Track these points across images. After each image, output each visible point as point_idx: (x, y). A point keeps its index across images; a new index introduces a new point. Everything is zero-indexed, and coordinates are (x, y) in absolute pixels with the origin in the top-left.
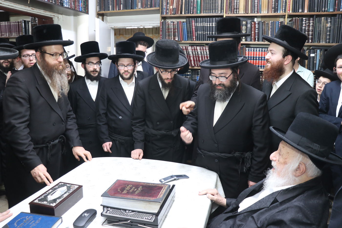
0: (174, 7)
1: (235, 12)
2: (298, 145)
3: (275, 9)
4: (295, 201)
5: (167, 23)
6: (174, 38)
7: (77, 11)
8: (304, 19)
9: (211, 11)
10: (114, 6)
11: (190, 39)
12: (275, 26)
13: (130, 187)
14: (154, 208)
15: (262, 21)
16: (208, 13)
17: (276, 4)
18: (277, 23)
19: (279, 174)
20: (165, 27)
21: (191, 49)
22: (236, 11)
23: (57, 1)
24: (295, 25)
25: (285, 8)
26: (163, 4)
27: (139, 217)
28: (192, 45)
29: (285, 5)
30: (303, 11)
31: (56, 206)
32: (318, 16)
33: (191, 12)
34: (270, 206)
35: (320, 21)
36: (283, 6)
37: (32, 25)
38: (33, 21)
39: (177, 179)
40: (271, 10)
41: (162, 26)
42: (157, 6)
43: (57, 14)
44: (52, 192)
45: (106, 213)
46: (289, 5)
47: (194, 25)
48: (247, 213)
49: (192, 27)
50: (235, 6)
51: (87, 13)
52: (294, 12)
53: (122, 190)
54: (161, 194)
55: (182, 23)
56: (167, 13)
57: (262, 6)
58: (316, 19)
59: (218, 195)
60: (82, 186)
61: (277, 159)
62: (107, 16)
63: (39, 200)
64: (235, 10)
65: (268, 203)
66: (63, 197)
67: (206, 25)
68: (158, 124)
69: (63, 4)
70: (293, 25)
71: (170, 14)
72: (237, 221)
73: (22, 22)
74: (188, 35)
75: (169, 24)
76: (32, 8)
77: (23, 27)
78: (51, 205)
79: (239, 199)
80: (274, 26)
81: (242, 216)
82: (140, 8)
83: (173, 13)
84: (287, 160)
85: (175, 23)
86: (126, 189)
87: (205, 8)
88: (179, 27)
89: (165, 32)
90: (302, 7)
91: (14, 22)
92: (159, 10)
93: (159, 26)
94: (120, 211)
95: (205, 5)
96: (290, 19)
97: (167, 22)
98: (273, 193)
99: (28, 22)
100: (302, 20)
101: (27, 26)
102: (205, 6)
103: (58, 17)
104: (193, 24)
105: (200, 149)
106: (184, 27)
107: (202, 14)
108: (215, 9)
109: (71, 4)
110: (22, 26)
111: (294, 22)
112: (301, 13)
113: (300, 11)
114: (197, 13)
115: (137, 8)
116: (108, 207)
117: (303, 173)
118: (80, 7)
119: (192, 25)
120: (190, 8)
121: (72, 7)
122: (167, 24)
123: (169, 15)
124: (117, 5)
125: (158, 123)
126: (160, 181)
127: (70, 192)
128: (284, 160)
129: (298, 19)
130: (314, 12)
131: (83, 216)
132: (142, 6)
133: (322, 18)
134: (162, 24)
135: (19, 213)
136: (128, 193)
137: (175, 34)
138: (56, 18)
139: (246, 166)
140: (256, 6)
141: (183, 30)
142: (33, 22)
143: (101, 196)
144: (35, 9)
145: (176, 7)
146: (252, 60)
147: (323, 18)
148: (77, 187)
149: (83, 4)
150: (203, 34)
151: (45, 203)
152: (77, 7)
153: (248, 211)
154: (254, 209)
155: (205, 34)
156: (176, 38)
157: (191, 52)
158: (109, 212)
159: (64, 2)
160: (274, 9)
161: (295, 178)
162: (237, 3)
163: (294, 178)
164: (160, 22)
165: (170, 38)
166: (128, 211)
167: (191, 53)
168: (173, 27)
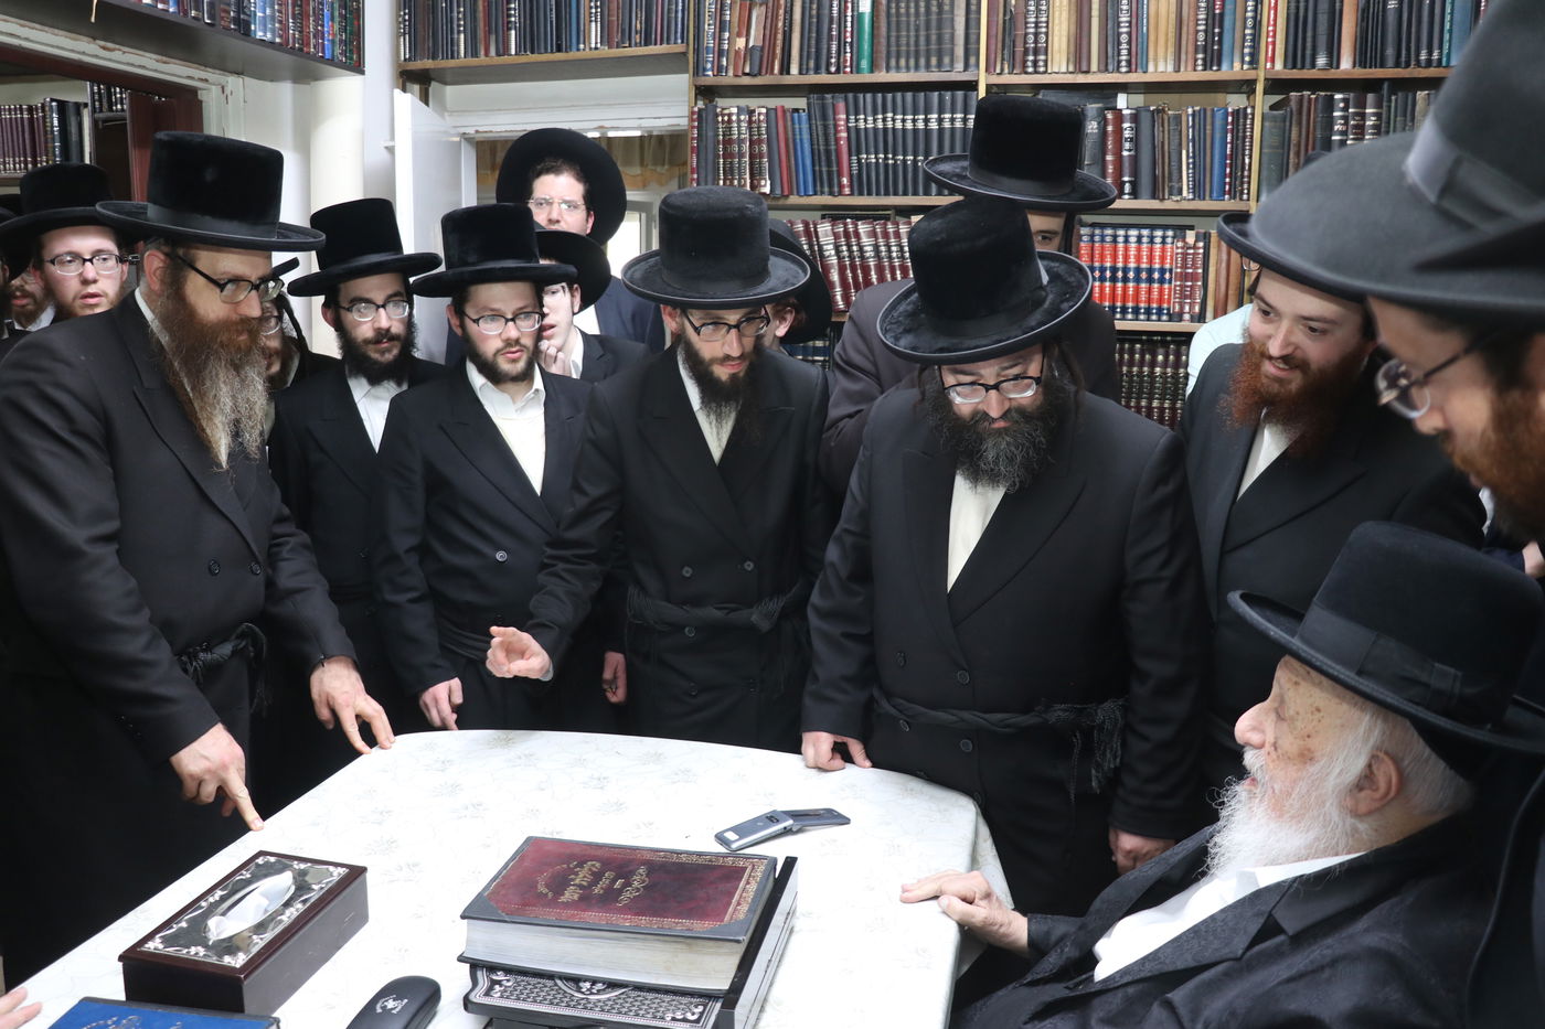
0: (751, 44)
1: (1029, 64)
2: (1360, 673)
3: (1209, 52)
4: (1367, 930)
5: (723, 115)
6: (752, 183)
7: (314, 58)
8: (1338, 96)
9: (922, 61)
10: (476, 36)
11: (826, 189)
12: (1208, 127)
13: (593, 874)
14: (715, 971)
15: (1152, 108)
16: (908, 68)
17: (1214, 28)
18: (1219, 115)
19: (1279, 809)
20: (710, 134)
21: (830, 233)
22: (1035, 63)
23: (223, 15)
24: (1300, 124)
25: (1253, 47)
26: (701, 29)
27: (641, 1012)
28: (835, 214)
29: (1253, 35)
30: (1334, 61)
31: (252, 965)
32: (1399, 85)
33: (828, 64)
34: (1248, 954)
35: (1409, 107)
36: (1244, 40)
37: (95, 122)
38: (101, 105)
39: (794, 829)
40: (1190, 56)
41: (699, 128)
42: (676, 39)
43: (218, 72)
44: (223, 899)
45: (487, 994)
46: (1271, 34)
47: (842, 123)
48: (1140, 987)
49: (837, 131)
50: (1031, 38)
51: (357, 67)
52: (1294, 67)
53: (559, 884)
54: (739, 904)
55: (788, 114)
56: (720, 70)
57: (1152, 38)
58: (1393, 98)
59: (990, 901)
60: (363, 870)
61: (1270, 738)
62: (446, 83)
63: (167, 941)
64: (1031, 58)
65: (1237, 940)
66: (281, 921)
67: (899, 125)
68: (688, 575)
69: (248, 24)
70: (1288, 124)
71: (736, 76)
72: (1093, 1022)
73: (47, 109)
74: (817, 168)
75: (730, 121)
76: (102, 43)
77: (52, 132)
78: (227, 960)
79: (1091, 920)
80: (1205, 129)
81: (1115, 1001)
82: (596, 48)
83: (747, 70)
84: (1314, 743)
85: (759, 114)
86: (573, 880)
87: (893, 49)
88: (774, 135)
89: (710, 157)
90: (1327, 44)
91: (10, 109)
92: (684, 54)
93: (686, 128)
94: (549, 983)
95: (894, 34)
96: (1277, 98)
97: (723, 109)
98: (1258, 895)
99: (78, 107)
100: (1330, 104)
101: (73, 129)
102: (893, 40)
103: (223, 88)
104: (840, 120)
105: (889, 695)
106: (801, 134)
107: (882, 76)
108: (942, 53)
109: (285, 28)
110: (49, 129)
111: (1295, 113)
112: (1325, 72)
113: (1321, 61)
114: (856, 69)
115: (582, 46)
116: (492, 968)
117: (1389, 797)
118: (323, 39)
119: (836, 126)
120: (825, 46)
121: (291, 41)
122: (720, 119)
123: (729, 79)
124: (490, 33)
125: (687, 572)
126: (720, 838)
127: (312, 900)
128: (1302, 743)
129: (1310, 99)
130: (1382, 66)
131: (379, 1010)
132: (606, 38)
133: (1419, 93)
134: (700, 118)
135: (74, 1002)
136: (586, 900)
137: (760, 163)
138: (215, 90)
139: (1099, 766)
140: (1124, 38)
141: (792, 145)
142: (101, 111)
143: (463, 917)
144: (117, 46)
145: (761, 44)
146: (1107, 284)
147: (1421, 95)
148: (340, 874)
149: (336, 27)
150: (886, 165)
151: (197, 952)
152: (312, 41)
153: (1142, 975)
154: (1171, 968)
155: (895, 165)
156: (763, 183)
157: (831, 247)
158: (502, 992)
159: (255, 15)
160: (1205, 52)
161: (1353, 820)
162: (1037, 27)
163: (1350, 821)
164: (686, 108)
165: (736, 182)
166: (588, 985)
167: (829, 250)
168: (750, 132)
